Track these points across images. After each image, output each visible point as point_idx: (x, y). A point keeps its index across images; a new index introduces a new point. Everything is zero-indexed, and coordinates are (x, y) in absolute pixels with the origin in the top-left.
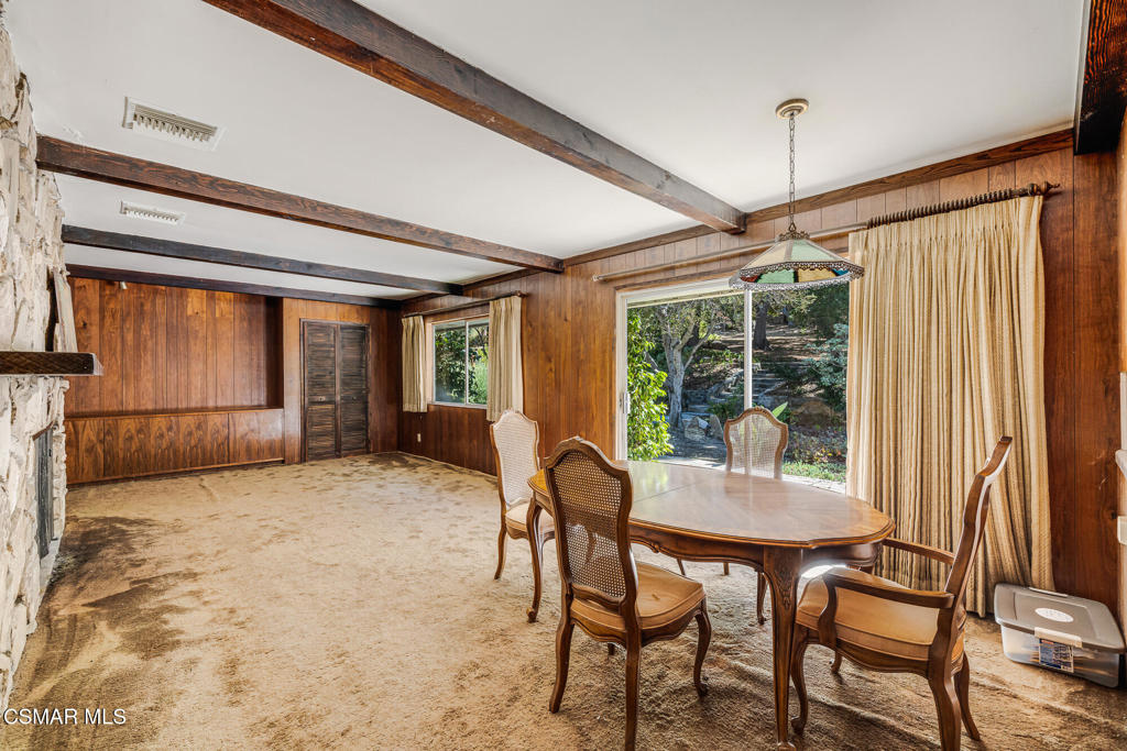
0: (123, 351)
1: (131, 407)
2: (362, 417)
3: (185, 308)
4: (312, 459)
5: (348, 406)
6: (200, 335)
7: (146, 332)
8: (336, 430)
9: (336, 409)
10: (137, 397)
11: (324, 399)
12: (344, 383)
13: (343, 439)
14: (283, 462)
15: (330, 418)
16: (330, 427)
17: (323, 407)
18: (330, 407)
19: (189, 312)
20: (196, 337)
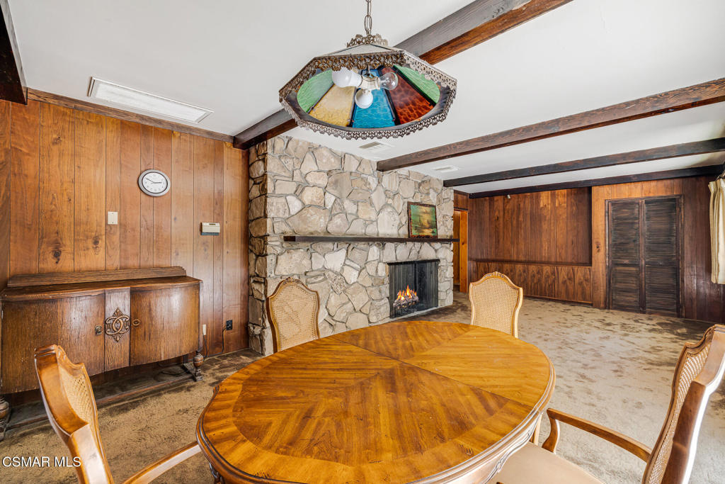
0: (512, 230)
1: (515, 258)
2: (672, 281)
3: (538, 203)
4: (615, 309)
5: (655, 270)
6: (547, 218)
7: (521, 219)
8: (640, 289)
9: (640, 271)
10: (518, 253)
11: (626, 262)
12: (649, 250)
13: (648, 298)
14: (592, 305)
15: (634, 279)
16: (634, 286)
17: (627, 268)
18: (633, 269)
19: (541, 206)
20: (545, 220)
